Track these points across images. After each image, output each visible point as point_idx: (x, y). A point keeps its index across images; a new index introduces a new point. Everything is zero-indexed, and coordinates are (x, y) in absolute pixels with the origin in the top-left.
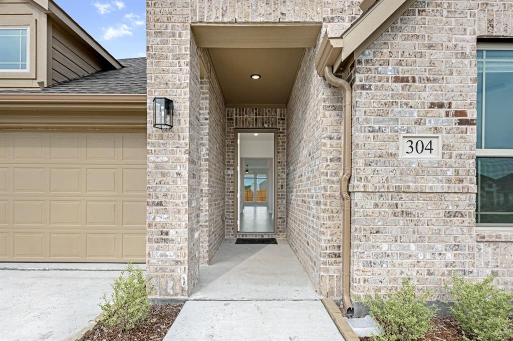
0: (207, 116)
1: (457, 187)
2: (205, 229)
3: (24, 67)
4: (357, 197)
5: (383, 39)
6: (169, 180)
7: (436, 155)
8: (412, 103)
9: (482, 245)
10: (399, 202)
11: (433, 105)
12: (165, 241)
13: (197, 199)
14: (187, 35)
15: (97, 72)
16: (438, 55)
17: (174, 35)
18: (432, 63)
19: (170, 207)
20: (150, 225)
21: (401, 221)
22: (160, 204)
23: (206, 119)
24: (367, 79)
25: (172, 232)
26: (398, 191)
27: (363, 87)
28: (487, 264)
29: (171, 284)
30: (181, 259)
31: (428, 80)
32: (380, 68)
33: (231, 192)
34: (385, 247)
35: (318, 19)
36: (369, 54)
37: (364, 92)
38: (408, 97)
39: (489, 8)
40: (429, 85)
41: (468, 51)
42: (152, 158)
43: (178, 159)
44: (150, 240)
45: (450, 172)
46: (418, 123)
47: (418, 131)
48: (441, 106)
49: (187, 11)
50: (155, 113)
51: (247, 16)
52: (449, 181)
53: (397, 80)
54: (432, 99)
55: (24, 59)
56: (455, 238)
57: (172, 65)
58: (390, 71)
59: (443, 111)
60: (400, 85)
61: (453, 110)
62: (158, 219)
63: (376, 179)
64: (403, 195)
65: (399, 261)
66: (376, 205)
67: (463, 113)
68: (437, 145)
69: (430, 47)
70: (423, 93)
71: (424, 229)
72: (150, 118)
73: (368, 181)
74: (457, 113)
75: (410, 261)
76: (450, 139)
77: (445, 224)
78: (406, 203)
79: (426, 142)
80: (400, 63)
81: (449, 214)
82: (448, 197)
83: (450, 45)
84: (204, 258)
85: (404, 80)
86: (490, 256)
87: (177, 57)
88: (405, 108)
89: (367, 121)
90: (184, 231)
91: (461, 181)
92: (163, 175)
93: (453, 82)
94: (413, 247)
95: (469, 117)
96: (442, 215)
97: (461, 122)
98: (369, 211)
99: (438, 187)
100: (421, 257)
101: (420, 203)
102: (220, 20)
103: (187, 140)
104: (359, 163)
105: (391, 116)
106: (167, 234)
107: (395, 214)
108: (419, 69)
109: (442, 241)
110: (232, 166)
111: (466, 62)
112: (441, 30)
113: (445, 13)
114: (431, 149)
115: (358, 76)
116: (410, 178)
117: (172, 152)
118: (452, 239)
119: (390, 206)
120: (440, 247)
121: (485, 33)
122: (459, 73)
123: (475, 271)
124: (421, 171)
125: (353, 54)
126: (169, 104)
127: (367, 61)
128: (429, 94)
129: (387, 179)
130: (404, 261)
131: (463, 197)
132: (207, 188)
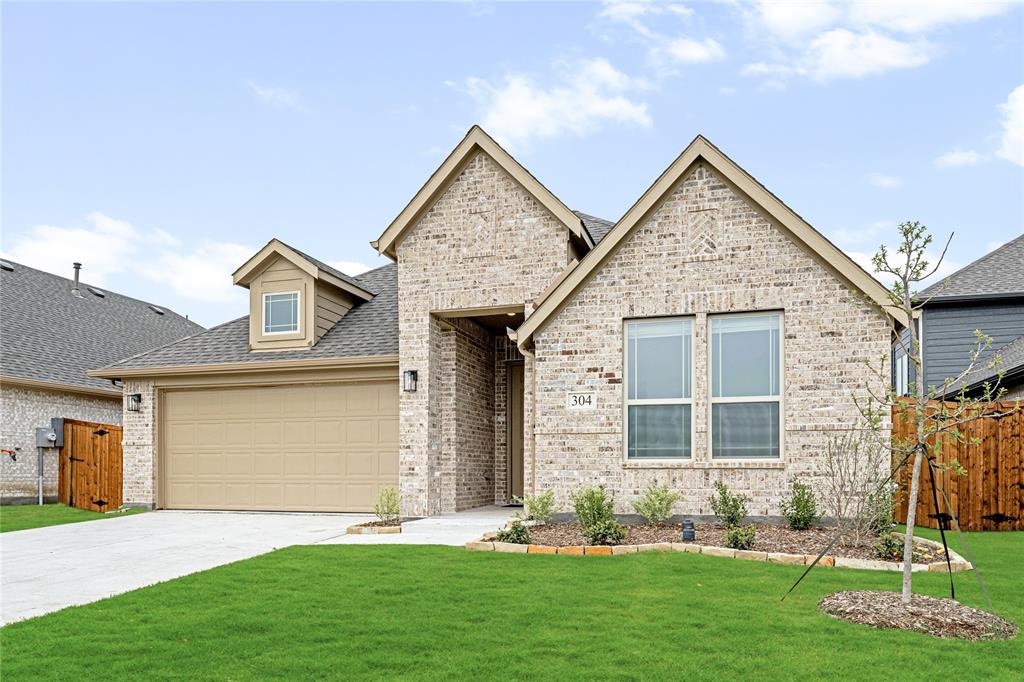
0: (454, 367)
1: (606, 429)
2: (452, 477)
3: (295, 328)
4: (537, 437)
5: (553, 325)
6: (415, 429)
7: (593, 406)
8: (574, 369)
9: (627, 471)
10: (566, 441)
11: (590, 370)
12: (412, 474)
13: (438, 445)
14: (427, 320)
15: (350, 312)
16: (593, 333)
17: (418, 321)
18: (589, 340)
19: (415, 449)
20: (402, 463)
21: (568, 454)
22: (408, 447)
23: (453, 370)
24: (543, 353)
25: (417, 468)
26: (565, 432)
27: (540, 360)
28: (630, 485)
29: (416, 507)
30: (423, 488)
31: (587, 352)
32: (552, 345)
33: (502, 445)
34: (556, 473)
35: (521, 302)
36: (544, 336)
37: (541, 363)
38: (573, 365)
39: (632, 296)
40: (587, 355)
41: (615, 329)
42: (402, 413)
43: (421, 414)
44: (402, 474)
45: (603, 418)
46: (579, 383)
47: (580, 390)
48: (595, 370)
49: (427, 302)
50: (406, 382)
51: (469, 303)
52: (602, 425)
53: (564, 353)
54: (589, 366)
55: (295, 322)
56: (607, 466)
57: (416, 343)
58: (559, 347)
59: (597, 374)
60: (566, 357)
61: (604, 373)
62: (407, 459)
63: (550, 424)
64: (569, 436)
65: (566, 483)
66: (550, 444)
67: (612, 375)
68: (594, 399)
69: (588, 327)
70: (583, 362)
71: (584, 460)
72: (401, 384)
73: (544, 426)
74: (608, 375)
75: (574, 483)
76: (603, 394)
77: (599, 455)
78: (571, 442)
79: (586, 397)
80: (566, 341)
81: (602, 449)
82: (601, 436)
83: (603, 325)
84: (452, 505)
85: (569, 353)
86: (632, 479)
87: (420, 337)
88: (570, 374)
89: (543, 383)
90: (425, 468)
91: (611, 424)
92: (411, 426)
93: (605, 352)
94: (576, 473)
95: (617, 377)
96: (597, 449)
97: (611, 382)
98: (545, 448)
99: (593, 429)
100: (582, 481)
101: (581, 441)
102: (450, 307)
103: (427, 400)
104: (539, 413)
105: (560, 379)
106: (413, 469)
107: (563, 450)
108: (580, 344)
109: (598, 469)
110: (502, 410)
111: (614, 337)
112: (595, 315)
113: (599, 302)
114: (590, 402)
115: (536, 351)
116: (573, 423)
117: (417, 408)
118: (604, 467)
119: (560, 443)
120: (595, 473)
121: (627, 315)
122: (609, 345)
123: (622, 490)
124: (582, 418)
125: (532, 335)
126: (414, 374)
127: (543, 341)
128: (588, 363)
129: (557, 425)
130: (570, 483)
131: (613, 436)
132: (454, 437)
